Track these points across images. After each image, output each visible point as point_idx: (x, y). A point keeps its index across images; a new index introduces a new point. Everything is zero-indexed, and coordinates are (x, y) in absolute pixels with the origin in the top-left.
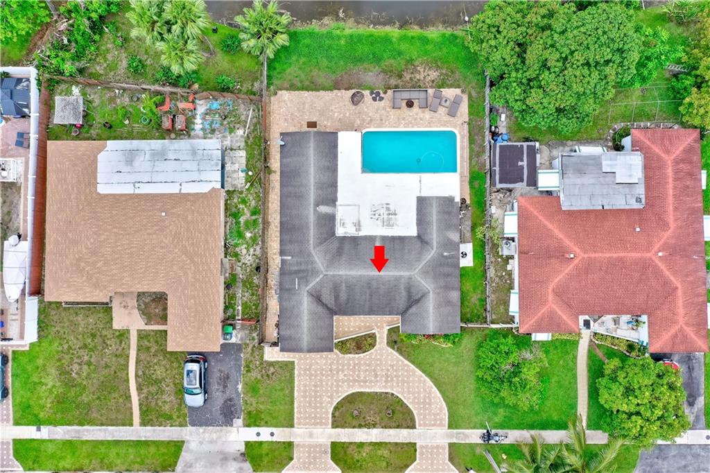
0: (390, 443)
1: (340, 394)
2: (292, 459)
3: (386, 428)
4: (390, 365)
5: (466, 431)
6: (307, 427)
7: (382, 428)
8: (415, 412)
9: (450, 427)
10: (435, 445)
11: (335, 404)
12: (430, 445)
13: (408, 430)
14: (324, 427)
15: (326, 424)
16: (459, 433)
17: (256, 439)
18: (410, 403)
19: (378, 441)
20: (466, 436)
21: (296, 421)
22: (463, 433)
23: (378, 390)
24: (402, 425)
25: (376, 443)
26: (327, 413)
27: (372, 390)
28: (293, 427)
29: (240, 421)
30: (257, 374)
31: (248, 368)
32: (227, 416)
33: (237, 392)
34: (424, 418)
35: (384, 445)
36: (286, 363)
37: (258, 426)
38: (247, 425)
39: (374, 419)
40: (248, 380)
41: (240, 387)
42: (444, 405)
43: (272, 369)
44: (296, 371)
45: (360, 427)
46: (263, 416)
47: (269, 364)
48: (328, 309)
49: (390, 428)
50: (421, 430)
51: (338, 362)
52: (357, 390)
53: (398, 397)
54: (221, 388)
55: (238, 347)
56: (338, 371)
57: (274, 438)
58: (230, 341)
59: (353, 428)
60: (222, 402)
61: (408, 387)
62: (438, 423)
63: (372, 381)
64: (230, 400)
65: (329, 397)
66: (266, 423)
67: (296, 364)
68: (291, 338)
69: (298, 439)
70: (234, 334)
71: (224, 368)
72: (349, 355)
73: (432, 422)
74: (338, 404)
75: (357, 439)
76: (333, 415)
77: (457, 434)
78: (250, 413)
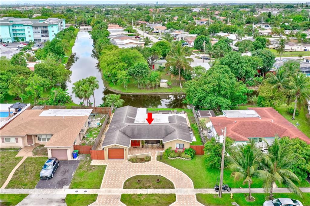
0: (159, 194)
1: (130, 176)
2: (95, 201)
3: (156, 188)
4: (159, 166)
5: (206, 189)
6: (108, 188)
7: (154, 188)
8: (174, 183)
9: (195, 188)
10: (187, 195)
12: (184, 195)
13: (170, 189)
14: (118, 188)
15: (120, 187)
16: (202, 190)
17: (75, 193)
18: (170, 179)
19: (152, 193)
20: (206, 191)
21: (102, 186)
22: (204, 190)
23: (152, 174)
24: (166, 187)
25: (149, 194)
26: (121, 183)
27: (149, 174)
28: (100, 188)
29: (68, 187)
30: (84, 169)
31: (80, 168)
32: (61, 185)
33: (71, 176)
34: (179, 184)
35: (155, 195)
36: (102, 166)
37: (78, 188)
38: (71, 188)
39: (149, 185)
40: (79, 172)
41: (73, 174)
42: (190, 179)
43: (94, 167)
44: (107, 168)
45: (140, 188)
46: (82, 184)
47: (92, 166)
48: (128, 136)
49: (159, 188)
50: (178, 189)
51: (130, 165)
52: (139, 174)
53: (163, 177)
54: (62, 174)
55: (78, 162)
56: (130, 168)
57: (86, 193)
58: (75, 159)
59: (136, 188)
60: (60, 179)
61: (169, 173)
62: (188, 186)
63: (149, 171)
64: (65, 179)
65: (123, 177)
66: (84, 186)
67: (107, 166)
68: (108, 142)
69: (101, 193)
70: (77, 157)
71: (67, 168)
72: (136, 163)
73: (184, 186)
74: (128, 179)
75: (138, 193)
76: (125, 183)
77: (200, 190)
78: (75, 183)
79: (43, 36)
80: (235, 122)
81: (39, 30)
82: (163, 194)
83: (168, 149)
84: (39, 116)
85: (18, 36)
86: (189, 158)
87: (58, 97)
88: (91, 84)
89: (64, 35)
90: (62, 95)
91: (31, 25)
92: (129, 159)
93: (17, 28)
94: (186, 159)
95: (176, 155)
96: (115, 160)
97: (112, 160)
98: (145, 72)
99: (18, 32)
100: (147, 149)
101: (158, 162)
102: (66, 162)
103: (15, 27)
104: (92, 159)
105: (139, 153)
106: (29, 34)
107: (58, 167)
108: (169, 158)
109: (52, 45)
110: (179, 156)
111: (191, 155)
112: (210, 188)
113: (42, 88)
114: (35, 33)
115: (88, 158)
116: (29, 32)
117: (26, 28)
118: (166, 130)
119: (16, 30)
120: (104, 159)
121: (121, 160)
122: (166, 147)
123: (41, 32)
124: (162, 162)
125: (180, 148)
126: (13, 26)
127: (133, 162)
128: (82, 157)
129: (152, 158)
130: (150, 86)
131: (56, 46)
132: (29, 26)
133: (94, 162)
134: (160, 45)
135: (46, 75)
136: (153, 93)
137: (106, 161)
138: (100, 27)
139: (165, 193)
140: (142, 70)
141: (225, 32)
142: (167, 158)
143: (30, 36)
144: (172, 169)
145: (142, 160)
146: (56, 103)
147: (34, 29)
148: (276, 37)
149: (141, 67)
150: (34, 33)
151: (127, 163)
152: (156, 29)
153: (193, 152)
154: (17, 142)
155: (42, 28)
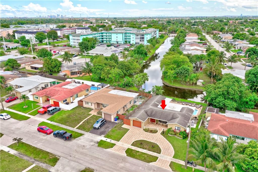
0: (148, 154)
1: (139, 139)
2: (112, 147)
3: (149, 151)
6: (123, 143)
7: (148, 150)
8: (162, 150)
9: (173, 157)
10: (166, 160)
11: (136, 140)
12: (164, 159)
13: (157, 154)
14: (128, 144)
15: (130, 144)
18: (161, 148)
19: (145, 153)
21: (121, 140)
22: (178, 161)
23: (152, 142)
24: (155, 151)
25: (143, 153)
27: (150, 141)
28: (119, 141)
29: (104, 136)
30: (117, 129)
31: (115, 127)
32: (101, 134)
33: (108, 130)
34: (165, 152)
36: (127, 129)
37: (108, 138)
38: (105, 137)
39: (147, 147)
40: (113, 129)
41: (110, 130)
42: (174, 151)
43: (122, 129)
44: (129, 131)
45: (141, 148)
46: (111, 136)
47: (122, 128)
49: (151, 151)
50: (162, 155)
51: (143, 133)
52: (145, 140)
53: (158, 145)
54: (105, 128)
55: (116, 123)
56: (141, 134)
57: (111, 142)
58: (115, 122)
59: (138, 147)
60: (102, 131)
61: (163, 144)
62: (169, 155)
63: (151, 139)
64: (105, 131)
65: (135, 138)
66: (111, 138)
67: (130, 130)
68: (134, 116)
69: (118, 144)
70: (117, 121)
71: (109, 125)
72: (147, 132)
73: (167, 154)
75: (137, 150)
76: (133, 143)
78: (108, 135)
79: (140, 41)
80: (227, 120)
81: (139, 37)
82: (151, 155)
83: (169, 129)
84: (109, 93)
85: (128, 40)
86: (181, 138)
87: (126, 83)
88: (144, 78)
89: (152, 41)
90: (128, 82)
91: (135, 34)
92: (144, 129)
93: (128, 35)
94: (179, 138)
95: (173, 133)
96: (136, 127)
98: (186, 73)
99: (128, 37)
100: (159, 125)
101: (161, 135)
102: (110, 122)
103: (127, 34)
104: (124, 124)
105: (152, 127)
106: (133, 39)
107: (104, 124)
108: (169, 134)
109: (138, 48)
110: (175, 135)
111: (183, 136)
113: (118, 76)
115: (123, 123)
116: (133, 38)
117: (131, 35)
118: (173, 116)
119: (127, 36)
120: (130, 125)
121: (140, 128)
122: (169, 127)
123: (140, 38)
124: (163, 136)
125: (178, 130)
126: (125, 34)
127: (145, 131)
128: (119, 122)
129: (158, 132)
130: (189, 83)
131: (141, 49)
132: (133, 34)
133: (125, 126)
134: (212, 53)
135: (124, 68)
136: (190, 88)
137: (131, 127)
138: (179, 36)
139: (153, 155)
140: (184, 71)
143: (133, 41)
144: (166, 141)
145: (151, 131)
146: (124, 86)
147: (136, 36)
149: (184, 69)
150: (136, 38)
151: (142, 131)
153: (185, 135)
154: (92, 105)
155: (141, 36)
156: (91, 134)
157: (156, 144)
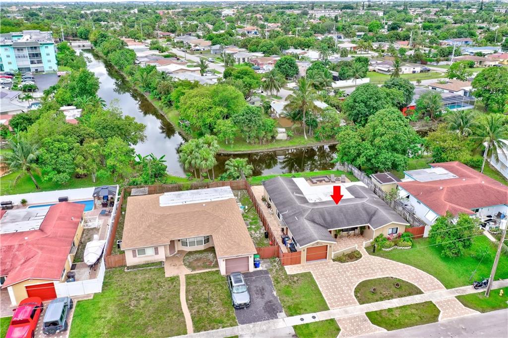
1: (354, 284)
2: (339, 329)
3: (402, 297)
4: (379, 263)
7: (399, 297)
8: (416, 285)
9: (447, 288)
10: (446, 300)
12: (442, 300)
13: (420, 295)
14: (353, 305)
15: (354, 303)
16: (458, 290)
19: (401, 305)
20: (464, 291)
21: (329, 305)
22: (460, 289)
23: (380, 277)
24: (412, 293)
25: (401, 307)
26: (351, 296)
27: (376, 278)
28: (329, 309)
29: (283, 313)
30: (285, 283)
31: (277, 281)
32: (271, 313)
33: (274, 296)
34: (425, 286)
35: (408, 307)
36: (305, 274)
37: (300, 314)
38: (289, 315)
39: (389, 293)
40: (279, 288)
41: (275, 293)
43: (296, 278)
44: (314, 277)
45: (382, 299)
48: (322, 226)
49: (405, 296)
50: (429, 293)
51: (342, 267)
52: (366, 280)
54: (260, 296)
55: (266, 272)
56: (344, 272)
58: (258, 269)
59: (377, 301)
60: (263, 304)
62: (437, 287)
64: (270, 302)
65: (346, 286)
66: (306, 310)
67: (312, 274)
68: (305, 239)
69: (338, 316)
70: (260, 265)
71: (259, 285)
72: (347, 263)
73: (433, 288)
74: (355, 289)
75: (384, 307)
76: (356, 296)
77: (456, 291)
78: (290, 306)
79: (32, 62)
80: (441, 188)
81: (26, 52)
83: (378, 237)
86: (410, 246)
87: (154, 170)
91: (11, 45)
92: (334, 258)
94: (406, 248)
95: (392, 243)
96: (315, 262)
97: (312, 263)
104: (282, 265)
106: (9, 60)
110: (396, 245)
112: (464, 285)
114: (19, 57)
115: (276, 264)
116: (8, 56)
118: (366, 210)
120: (300, 263)
121: (323, 261)
122: (376, 235)
123: (30, 56)
124: (378, 256)
125: (393, 233)
127: (341, 262)
128: (266, 265)
129: (362, 254)
132: (8, 47)
133: (290, 270)
137: (304, 265)
138: (121, 44)
139: (419, 302)
140: (254, 117)
141: (296, 48)
142: (381, 250)
143: (10, 63)
145: (351, 257)
147: (16, 51)
148: (362, 53)
149: (253, 113)
150: (16, 57)
151: (334, 264)
152: (194, 45)
154: (157, 253)
155: (30, 50)
156: (251, 325)
157: (392, 277)
